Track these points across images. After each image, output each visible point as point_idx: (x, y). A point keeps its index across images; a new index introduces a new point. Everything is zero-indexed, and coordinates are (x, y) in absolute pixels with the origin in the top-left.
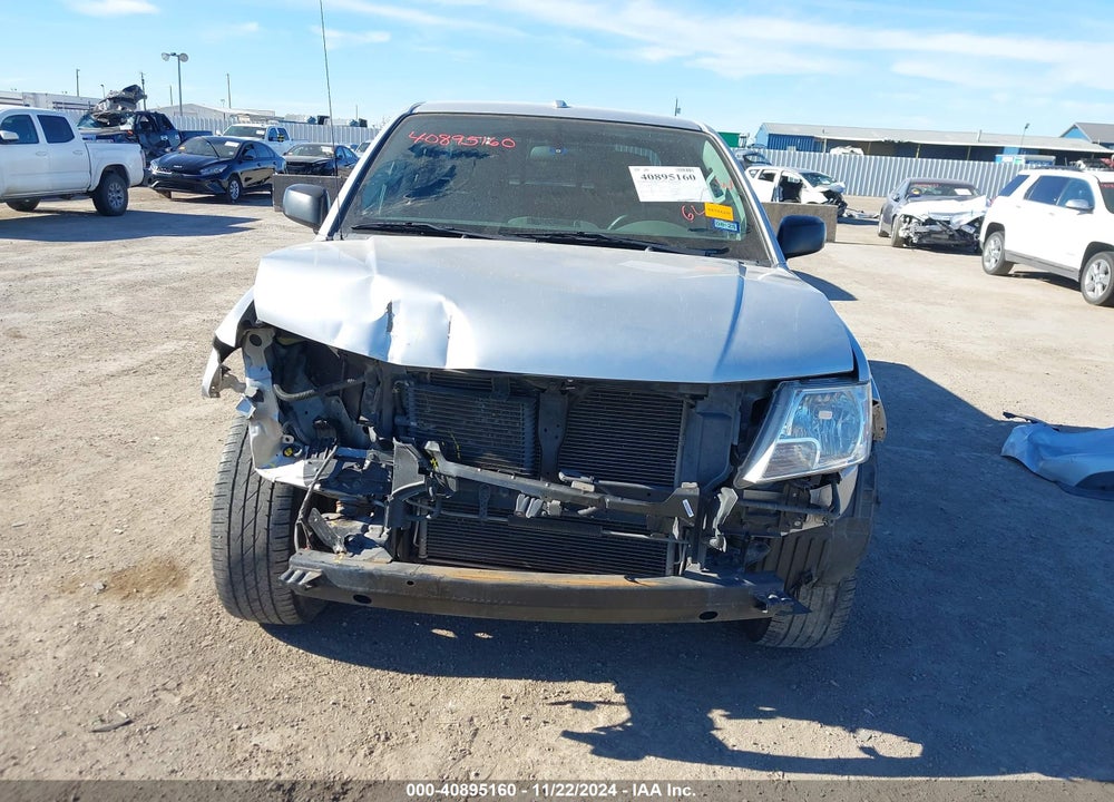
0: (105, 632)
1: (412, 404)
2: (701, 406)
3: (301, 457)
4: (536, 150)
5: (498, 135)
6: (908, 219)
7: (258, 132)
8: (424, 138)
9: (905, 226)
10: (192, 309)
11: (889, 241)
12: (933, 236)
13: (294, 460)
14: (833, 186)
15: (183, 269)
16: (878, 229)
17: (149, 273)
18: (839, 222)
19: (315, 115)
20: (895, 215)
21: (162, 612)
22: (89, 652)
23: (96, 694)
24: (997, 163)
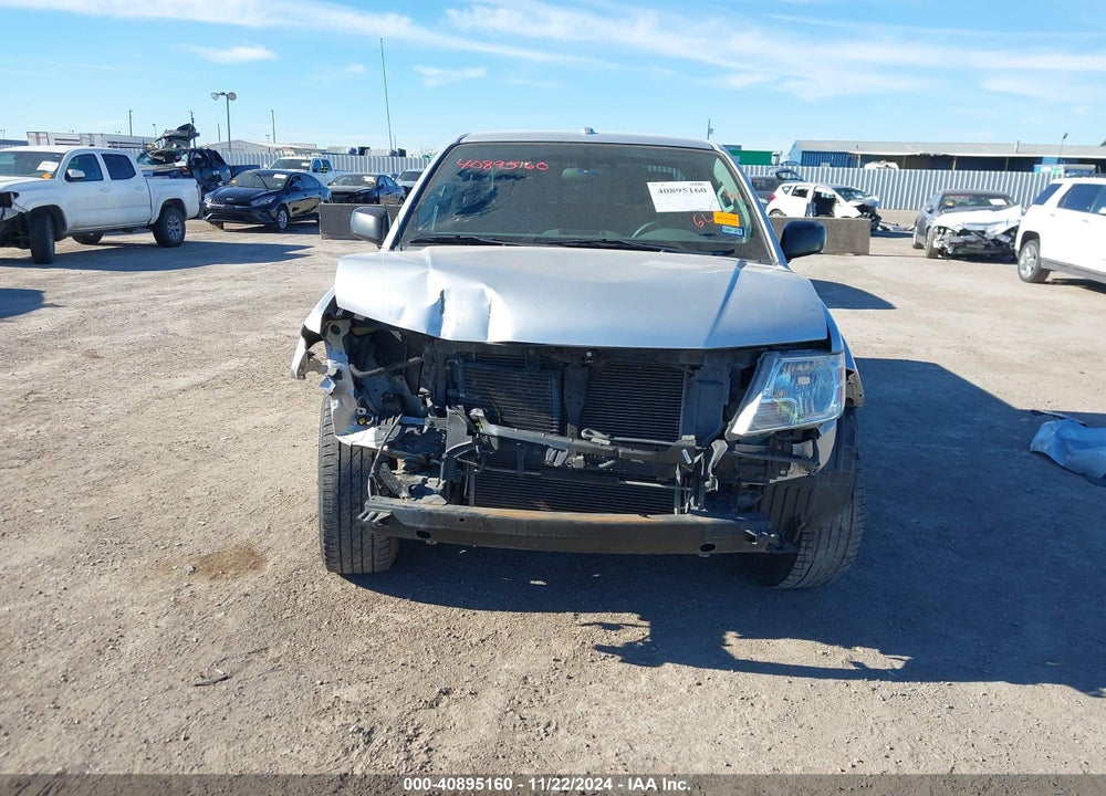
0: (198, 606)
1: (461, 378)
2: (698, 374)
3: (373, 425)
4: (567, 172)
5: (533, 160)
6: (942, 230)
7: (303, 164)
8: (470, 165)
9: (939, 237)
10: (251, 330)
11: (924, 252)
12: (968, 246)
13: (366, 427)
14: (867, 200)
15: (239, 294)
16: (913, 241)
17: (209, 298)
18: (873, 235)
19: (356, 147)
20: (929, 227)
21: (246, 590)
22: (186, 622)
23: (195, 656)
24: (1036, 174)
